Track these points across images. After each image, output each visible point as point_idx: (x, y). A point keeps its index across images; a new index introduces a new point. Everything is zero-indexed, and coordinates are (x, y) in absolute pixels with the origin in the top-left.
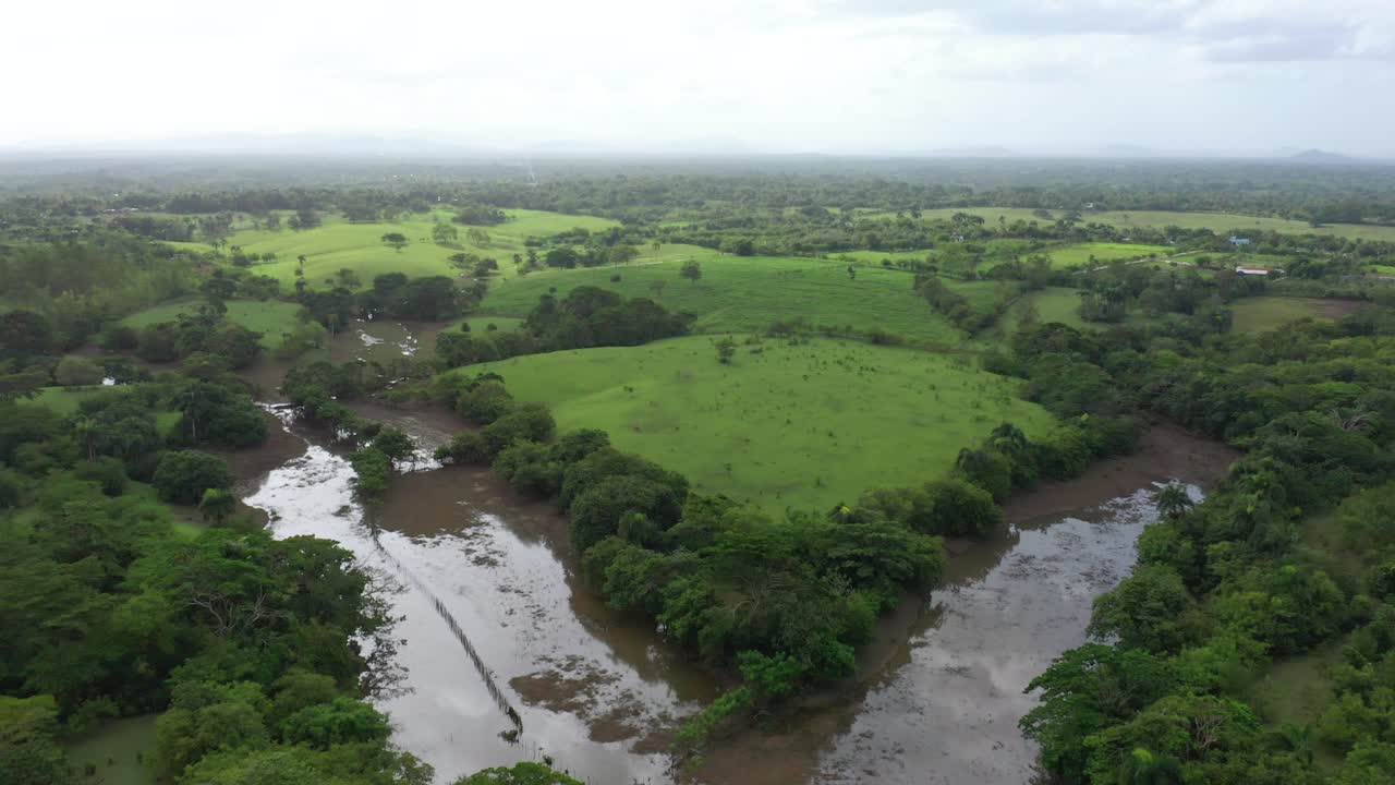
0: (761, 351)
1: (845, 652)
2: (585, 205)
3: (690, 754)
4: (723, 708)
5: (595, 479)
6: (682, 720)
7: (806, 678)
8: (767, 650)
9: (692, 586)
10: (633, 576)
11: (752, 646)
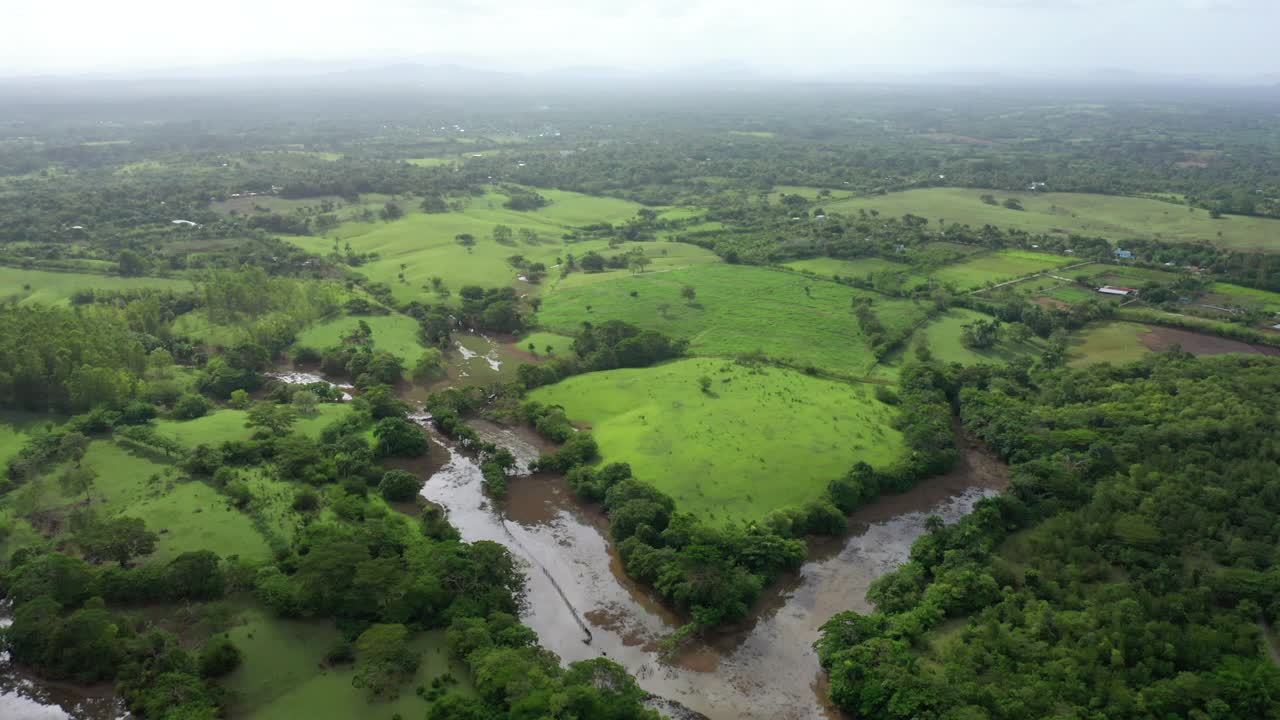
0: (729, 380)
1: (742, 607)
2: (609, 186)
3: (667, 653)
4: (683, 632)
5: (623, 499)
6: (664, 637)
7: (723, 618)
8: (705, 604)
9: (672, 569)
10: (644, 561)
11: (698, 603)
